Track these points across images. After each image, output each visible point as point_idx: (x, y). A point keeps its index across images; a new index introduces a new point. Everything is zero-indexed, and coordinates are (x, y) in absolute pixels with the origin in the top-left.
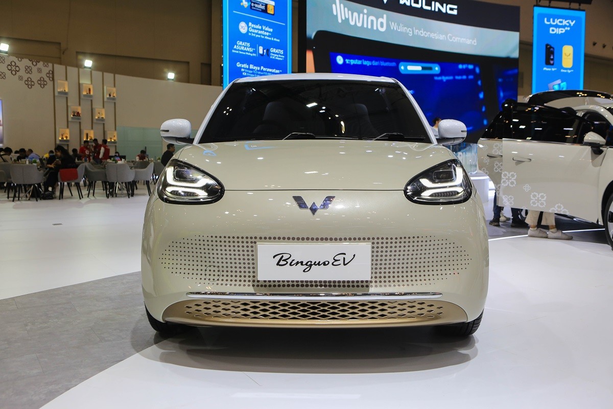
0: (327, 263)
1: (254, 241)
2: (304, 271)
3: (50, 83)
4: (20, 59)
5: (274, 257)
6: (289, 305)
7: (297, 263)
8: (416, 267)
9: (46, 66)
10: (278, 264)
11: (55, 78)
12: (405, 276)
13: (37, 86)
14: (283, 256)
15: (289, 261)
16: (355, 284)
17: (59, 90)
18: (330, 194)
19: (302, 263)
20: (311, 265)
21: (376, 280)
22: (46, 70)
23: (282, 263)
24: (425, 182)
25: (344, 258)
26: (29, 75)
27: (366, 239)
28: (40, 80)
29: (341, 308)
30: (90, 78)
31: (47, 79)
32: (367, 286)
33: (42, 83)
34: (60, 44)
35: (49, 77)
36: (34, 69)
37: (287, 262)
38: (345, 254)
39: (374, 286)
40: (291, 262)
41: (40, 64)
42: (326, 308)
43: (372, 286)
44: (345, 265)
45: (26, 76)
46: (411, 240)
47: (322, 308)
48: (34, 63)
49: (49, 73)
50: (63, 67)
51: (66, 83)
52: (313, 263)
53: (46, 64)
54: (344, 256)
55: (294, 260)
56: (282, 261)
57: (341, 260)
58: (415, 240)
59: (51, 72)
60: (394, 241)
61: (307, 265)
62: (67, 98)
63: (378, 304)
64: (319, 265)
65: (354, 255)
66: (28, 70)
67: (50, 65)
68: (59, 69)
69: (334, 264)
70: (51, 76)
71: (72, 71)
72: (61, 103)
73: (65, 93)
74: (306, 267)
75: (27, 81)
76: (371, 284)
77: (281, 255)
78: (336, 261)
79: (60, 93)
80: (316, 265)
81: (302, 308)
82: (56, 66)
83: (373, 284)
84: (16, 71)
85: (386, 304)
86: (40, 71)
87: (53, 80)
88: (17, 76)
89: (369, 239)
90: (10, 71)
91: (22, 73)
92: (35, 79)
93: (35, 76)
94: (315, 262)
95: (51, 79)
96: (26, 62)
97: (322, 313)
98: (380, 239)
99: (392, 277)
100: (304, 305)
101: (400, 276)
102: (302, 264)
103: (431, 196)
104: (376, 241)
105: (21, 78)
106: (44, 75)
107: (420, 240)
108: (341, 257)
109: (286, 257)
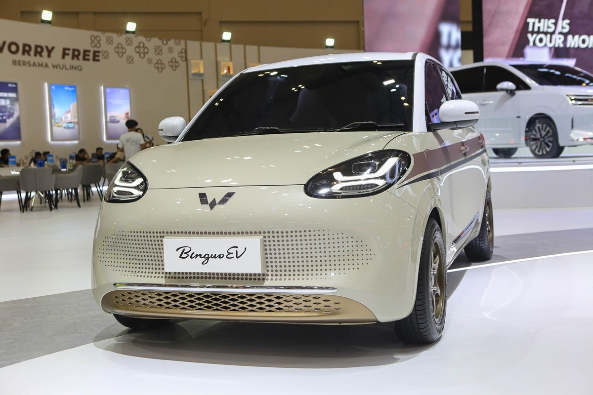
0: (222, 256)
1: (162, 234)
2: (203, 263)
3: (183, 64)
4: (148, 39)
5: (177, 250)
6: (195, 296)
7: (197, 256)
8: (312, 261)
9: (177, 44)
10: (181, 257)
11: (189, 57)
12: (301, 270)
13: (168, 69)
14: (184, 249)
15: (190, 254)
16: (253, 277)
17: (193, 72)
18: (230, 190)
19: (200, 255)
20: (208, 258)
21: (272, 273)
22: (177, 49)
23: (184, 255)
24: (338, 175)
25: (237, 251)
26: (158, 57)
27: (258, 233)
28: (171, 62)
29: (240, 300)
30: (229, 54)
31: (179, 59)
32: (263, 279)
33: (174, 65)
34: (200, 13)
35: (181, 57)
36: (165, 49)
37: (188, 255)
38: (237, 247)
39: (270, 279)
40: (192, 255)
41: (172, 43)
42: (227, 300)
43: (267, 279)
44: (237, 258)
45: (155, 59)
46: (303, 234)
47: (223, 300)
48: (165, 42)
49: (181, 52)
50: (197, 43)
51: (201, 62)
52: (210, 256)
53: (177, 41)
54: (236, 249)
55: (193, 253)
56: (184, 254)
57: (233, 254)
58: (308, 233)
59: (183, 51)
60: (285, 234)
61: (205, 258)
62: (203, 81)
63: (273, 297)
64: (215, 258)
65: (245, 249)
66: (158, 51)
67: (183, 42)
68: (193, 46)
69: (228, 256)
70: (184, 55)
71: (208, 46)
72: (195, 87)
73: (201, 75)
74: (204, 259)
75: (157, 63)
76: (267, 277)
77: (183, 248)
78: (230, 254)
79: (194, 74)
80: (212, 258)
81: (206, 299)
82: (189, 42)
83: (269, 277)
84: (145, 53)
85: (282, 298)
86: (171, 50)
87: (186, 59)
88: (145, 59)
89: (260, 233)
90: (138, 54)
91: (151, 54)
92: (166, 61)
93: (166, 58)
94: (212, 255)
95: (184, 59)
96: (156, 41)
97: (224, 305)
98: (271, 232)
99: (287, 271)
100: (207, 296)
101: (296, 270)
102: (201, 257)
103: (341, 189)
104: (267, 235)
105: (150, 61)
106: (175, 55)
107: (312, 233)
108: (233, 250)
109: (187, 250)
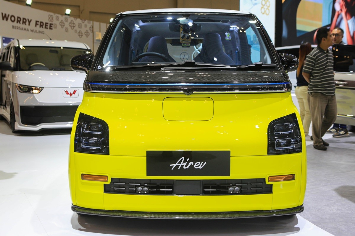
3: (91, 34)
4: (75, 19)
9: (89, 23)
11: (94, 30)
13: (84, 36)
22: (89, 25)
26: (80, 29)
28: (86, 32)
31: (89, 31)
33: (87, 35)
35: (91, 30)
36: (83, 25)
41: (86, 22)
45: (78, 30)
48: (83, 21)
49: (90, 28)
50: (98, 23)
51: (100, 33)
53: (89, 21)
59: (92, 27)
66: (80, 26)
67: (91, 22)
68: (96, 25)
70: (92, 29)
75: (79, 33)
82: (95, 23)
84: (74, 27)
86: (86, 26)
87: (93, 32)
88: (74, 30)
91: (76, 28)
92: (83, 32)
93: (83, 30)
96: (79, 21)
105: (76, 31)
106: (88, 29)
